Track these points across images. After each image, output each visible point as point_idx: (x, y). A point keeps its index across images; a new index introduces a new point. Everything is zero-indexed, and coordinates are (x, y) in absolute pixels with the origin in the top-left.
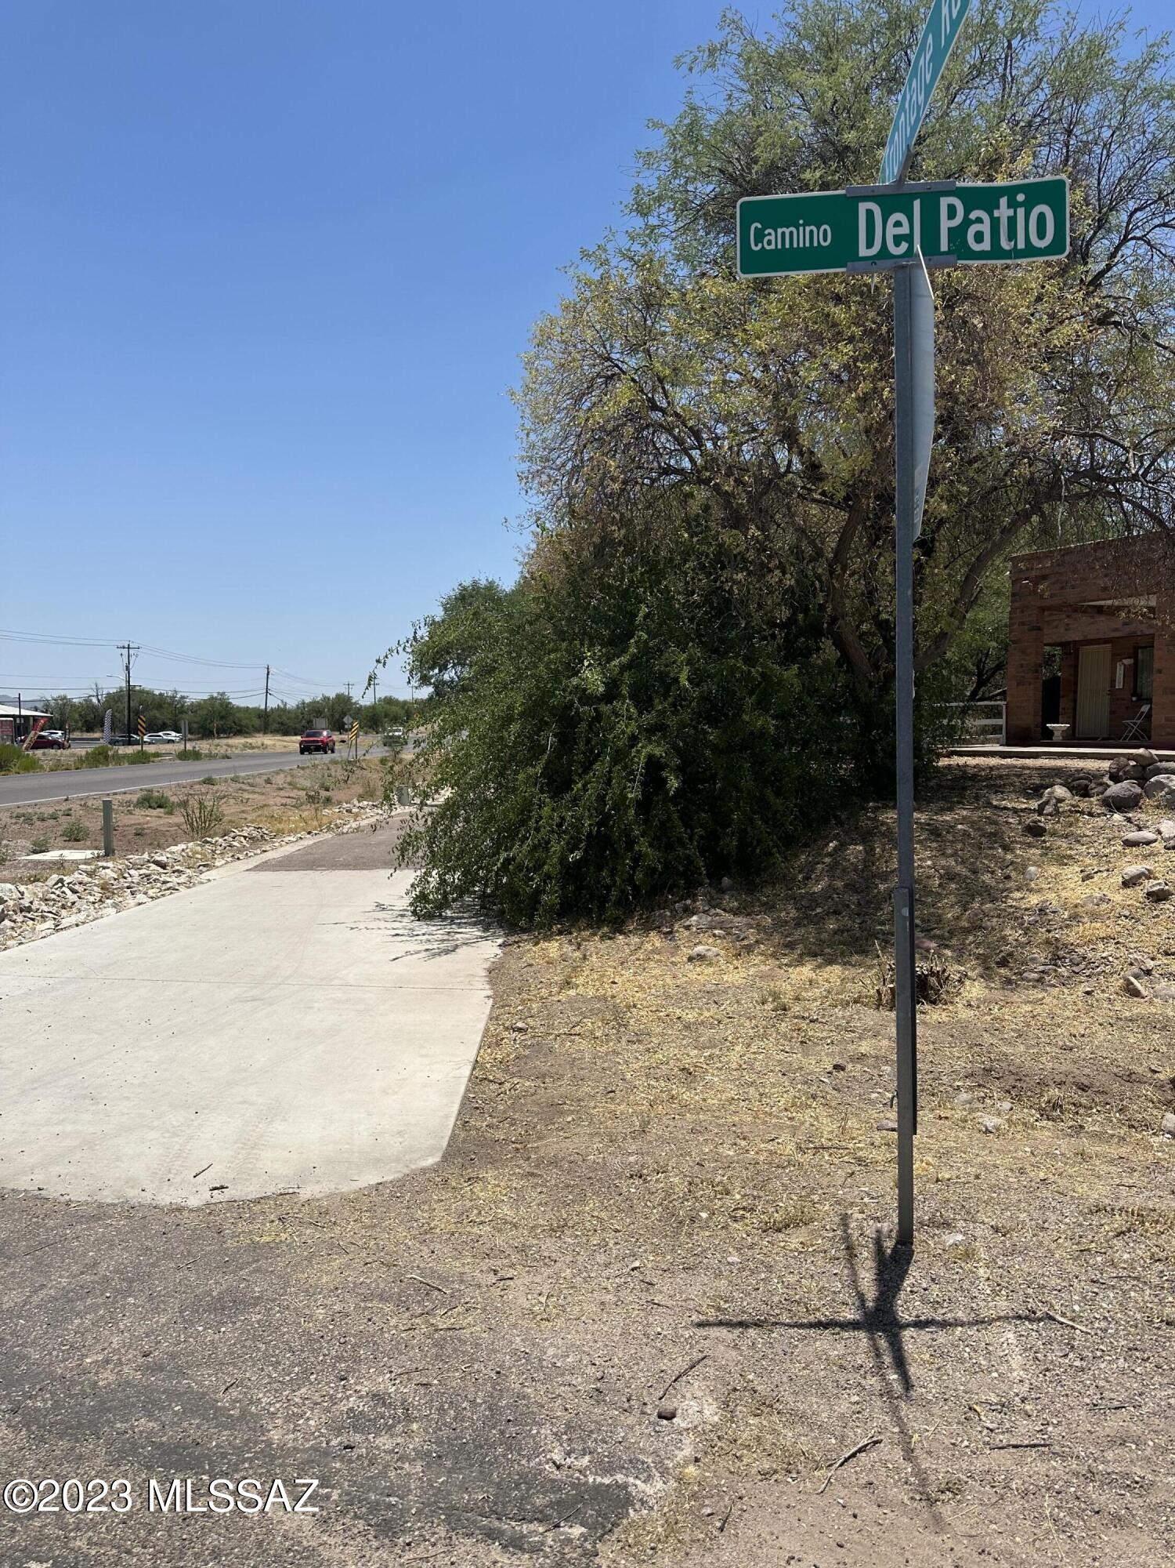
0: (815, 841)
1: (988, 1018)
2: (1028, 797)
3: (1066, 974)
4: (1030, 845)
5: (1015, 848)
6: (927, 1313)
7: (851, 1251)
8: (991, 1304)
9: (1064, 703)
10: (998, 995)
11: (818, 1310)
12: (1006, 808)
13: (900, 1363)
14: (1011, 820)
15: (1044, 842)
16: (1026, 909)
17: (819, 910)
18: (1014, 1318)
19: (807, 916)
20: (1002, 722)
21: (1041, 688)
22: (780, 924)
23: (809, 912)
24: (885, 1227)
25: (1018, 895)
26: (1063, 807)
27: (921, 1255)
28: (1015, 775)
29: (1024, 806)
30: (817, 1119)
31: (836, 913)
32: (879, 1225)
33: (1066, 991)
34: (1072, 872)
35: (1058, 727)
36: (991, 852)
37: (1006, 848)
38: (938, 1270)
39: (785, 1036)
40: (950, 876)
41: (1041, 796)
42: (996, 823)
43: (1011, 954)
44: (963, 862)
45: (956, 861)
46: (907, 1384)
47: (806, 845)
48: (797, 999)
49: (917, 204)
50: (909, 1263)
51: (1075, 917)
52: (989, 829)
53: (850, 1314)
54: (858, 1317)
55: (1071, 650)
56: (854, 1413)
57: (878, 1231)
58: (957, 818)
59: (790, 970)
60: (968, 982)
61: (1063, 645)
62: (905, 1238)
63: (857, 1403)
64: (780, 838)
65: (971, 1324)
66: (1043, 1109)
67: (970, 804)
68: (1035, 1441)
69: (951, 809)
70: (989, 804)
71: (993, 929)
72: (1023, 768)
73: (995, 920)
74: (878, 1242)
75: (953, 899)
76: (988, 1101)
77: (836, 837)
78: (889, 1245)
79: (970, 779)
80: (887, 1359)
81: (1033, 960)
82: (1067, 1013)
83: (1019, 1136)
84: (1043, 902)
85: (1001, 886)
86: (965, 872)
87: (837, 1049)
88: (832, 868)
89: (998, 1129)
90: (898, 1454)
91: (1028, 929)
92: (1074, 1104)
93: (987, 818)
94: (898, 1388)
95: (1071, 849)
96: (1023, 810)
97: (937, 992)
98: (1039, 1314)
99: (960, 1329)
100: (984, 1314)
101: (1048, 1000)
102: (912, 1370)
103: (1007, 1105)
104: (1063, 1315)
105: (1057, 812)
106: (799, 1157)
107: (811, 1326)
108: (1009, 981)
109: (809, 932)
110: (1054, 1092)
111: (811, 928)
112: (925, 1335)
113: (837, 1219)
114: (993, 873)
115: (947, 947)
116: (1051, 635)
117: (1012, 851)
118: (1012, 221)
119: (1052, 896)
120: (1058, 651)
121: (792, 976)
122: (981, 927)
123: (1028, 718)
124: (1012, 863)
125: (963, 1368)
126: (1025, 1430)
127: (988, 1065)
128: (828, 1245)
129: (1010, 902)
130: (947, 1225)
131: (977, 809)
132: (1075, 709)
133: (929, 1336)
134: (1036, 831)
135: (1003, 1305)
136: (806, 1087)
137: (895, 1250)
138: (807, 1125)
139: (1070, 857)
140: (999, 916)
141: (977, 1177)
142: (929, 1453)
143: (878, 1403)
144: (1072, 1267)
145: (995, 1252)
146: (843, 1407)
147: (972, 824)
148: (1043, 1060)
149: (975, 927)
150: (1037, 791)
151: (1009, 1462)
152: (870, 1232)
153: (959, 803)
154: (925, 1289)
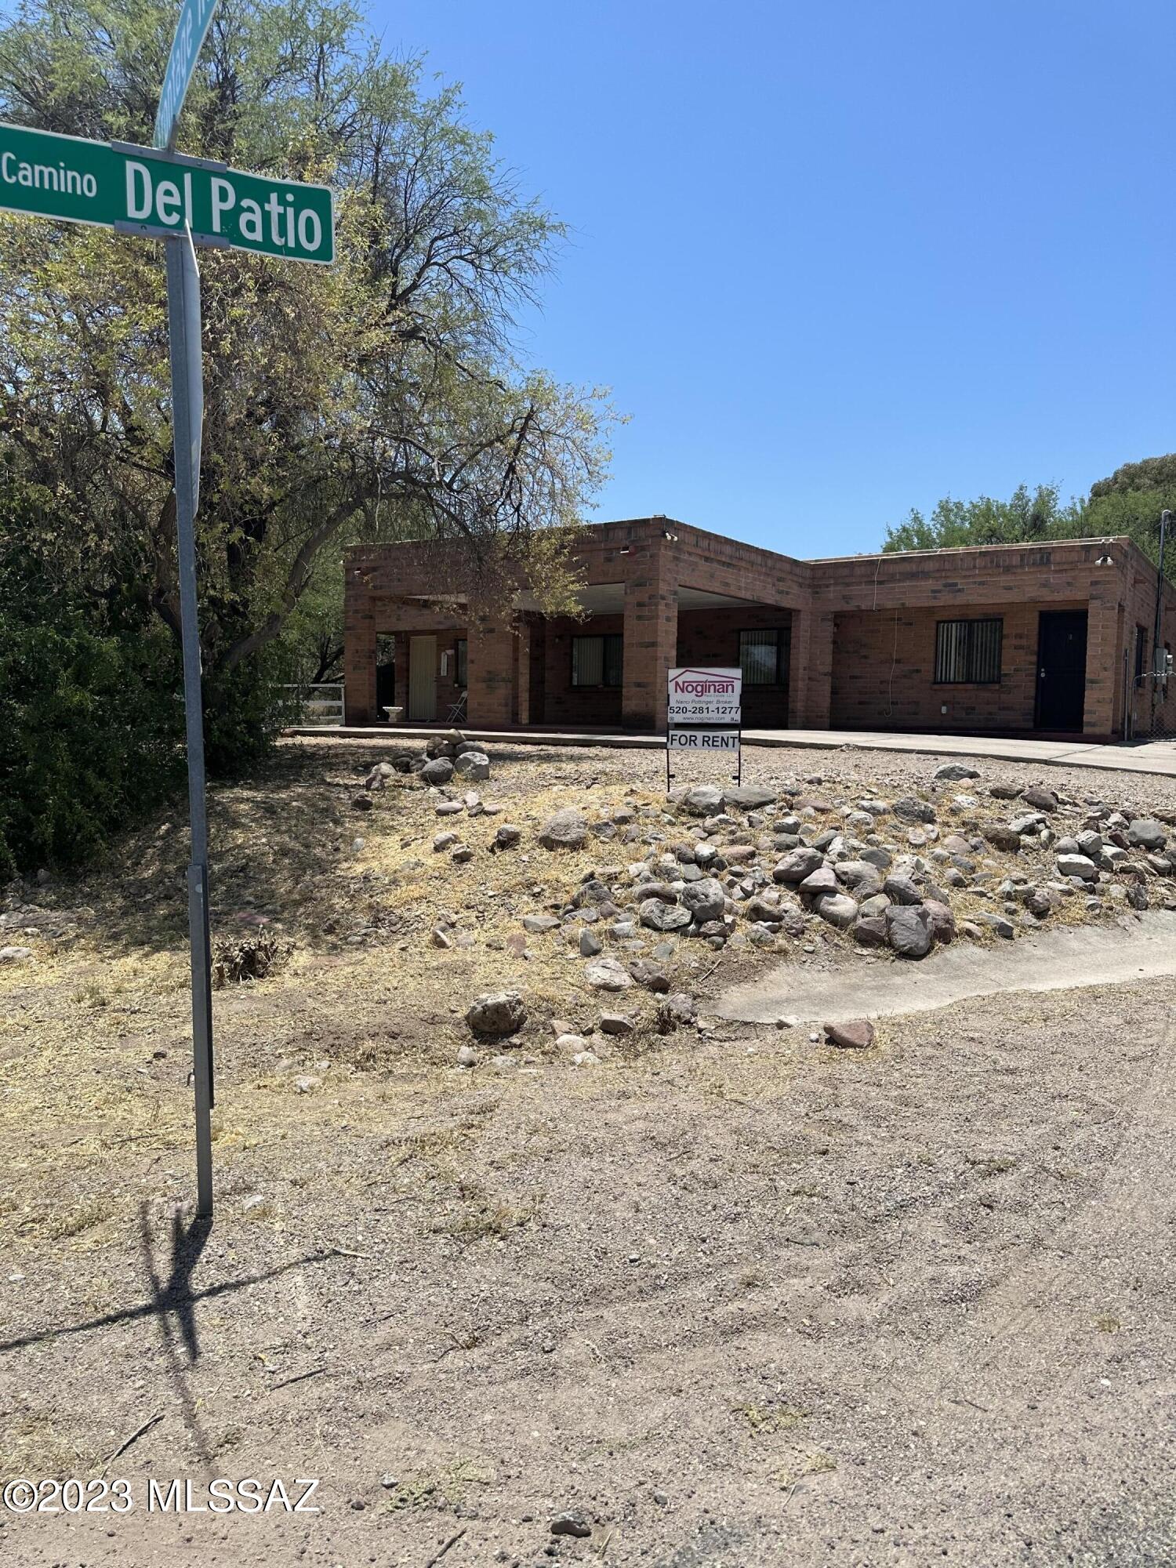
0: (146, 824)
1: (312, 984)
2: (359, 774)
3: (385, 934)
4: (357, 819)
5: (344, 822)
6: (222, 1278)
7: (148, 1237)
8: (284, 1254)
9: (398, 688)
10: (324, 960)
11: (108, 1305)
12: (338, 785)
13: (190, 1336)
14: (342, 796)
15: (371, 815)
16: (352, 878)
17: (149, 896)
18: (304, 1261)
19: (135, 904)
20: (341, 703)
21: (375, 673)
22: (104, 915)
23: (137, 899)
24: (185, 1205)
25: (345, 865)
26: (389, 782)
27: (219, 1225)
28: (350, 754)
29: (354, 782)
30: (131, 1111)
31: (168, 897)
32: (179, 1204)
33: (385, 949)
34: (394, 840)
35: (393, 710)
36: (322, 827)
37: (336, 822)
38: (236, 1234)
39: (102, 1033)
40: (284, 852)
41: (369, 772)
42: (328, 799)
43: (337, 922)
44: (296, 838)
45: (290, 837)
46: (194, 1352)
47: (135, 830)
48: (118, 991)
49: (188, 177)
50: (207, 1235)
51: (394, 882)
52: (322, 805)
53: (141, 1302)
54: (150, 1301)
55: (404, 639)
56: (137, 1398)
57: (178, 1211)
58: (293, 795)
59: (114, 962)
60: (296, 953)
61: (397, 634)
62: (205, 1212)
63: (142, 1387)
64: (104, 824)
65: (263, 1278)
66: (359, 1062)
67: (306, 781)
68: (313, 1370)
69: (287, 787)
70: (324, 782)
71: (322, 899)
72: (359, 747)
73: (324, 890)
74: (177, 1222)
75: (286, 873)
76: (308, 1063)
77: (168, 819)
78: (188, 1222)
79: (309, 758)
80: (177, 1335)
81: (357, 924)
82: (384, 970)
83: (329, 1091)
84: (368, 870)
85: (331, 857)
86: (298, 846)
87: (158, 1037)
88: (164, 852)
89: (312, 1088)
90: (180, 1423)
91: (353, 896)
92: (386, 1053)
93: (320, 794)
94: (184, 1359)
95: (393, 820)
96: (353, 786)
97: (265, 966)
98: (326, 1252)
99: (252, 1285)
100: (276, 1265)
101: (369, 959)
102: (202, 1339)
103: (325, 1064)
104: (348, 1247)
105: (382, 787)
106: (104, 1154)
107: (99, 1323)
108: (335, 947)
109: (138, 921)
110: (369, 1044)
111: (140, 916)
112: (217, 1301)
113: (136, 1209)
114: (324, 846)
115: (278, 920)
116: (382, 624)
117: (342, 824)
118: (282, 218)
119: (375, 864)
120: (392, 639)
121: (115, 969)
122: (311, 898)
123: (366, 700)
124: (342, 835)
125: (251, 1321)
126: (304, 1361)
127: (309, 1029)
128: (124, 1235)
129: (339, 873)
130: (249, 1189)
131: (311, 786)
132: (407, 693)
133: (222, 1300)
134: (363, 805)
135: (295, 1252)
136: (122, 1081)
137: (194, 1226)
138: (118, 1120)
139: (392, 827)
140: (328, 887)
141: (283, 1137)
142: (212, 1413)
143: (164, 1379)
144: (358, 1202)
145: (292, 1204)
146: (126, 1395)
147: (306, 800)
148: (360, 1016)
149: (307, 899)
150: (367, 767)
151: (287, 1398)
152: (170, 1214)
153: (296, 780)
154: (221, 1257)
